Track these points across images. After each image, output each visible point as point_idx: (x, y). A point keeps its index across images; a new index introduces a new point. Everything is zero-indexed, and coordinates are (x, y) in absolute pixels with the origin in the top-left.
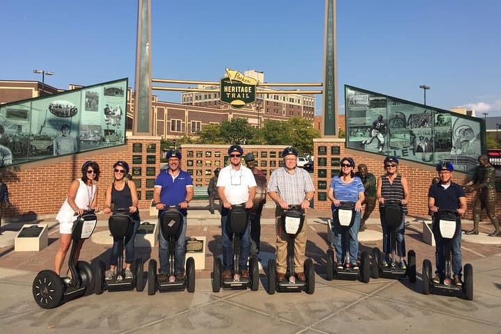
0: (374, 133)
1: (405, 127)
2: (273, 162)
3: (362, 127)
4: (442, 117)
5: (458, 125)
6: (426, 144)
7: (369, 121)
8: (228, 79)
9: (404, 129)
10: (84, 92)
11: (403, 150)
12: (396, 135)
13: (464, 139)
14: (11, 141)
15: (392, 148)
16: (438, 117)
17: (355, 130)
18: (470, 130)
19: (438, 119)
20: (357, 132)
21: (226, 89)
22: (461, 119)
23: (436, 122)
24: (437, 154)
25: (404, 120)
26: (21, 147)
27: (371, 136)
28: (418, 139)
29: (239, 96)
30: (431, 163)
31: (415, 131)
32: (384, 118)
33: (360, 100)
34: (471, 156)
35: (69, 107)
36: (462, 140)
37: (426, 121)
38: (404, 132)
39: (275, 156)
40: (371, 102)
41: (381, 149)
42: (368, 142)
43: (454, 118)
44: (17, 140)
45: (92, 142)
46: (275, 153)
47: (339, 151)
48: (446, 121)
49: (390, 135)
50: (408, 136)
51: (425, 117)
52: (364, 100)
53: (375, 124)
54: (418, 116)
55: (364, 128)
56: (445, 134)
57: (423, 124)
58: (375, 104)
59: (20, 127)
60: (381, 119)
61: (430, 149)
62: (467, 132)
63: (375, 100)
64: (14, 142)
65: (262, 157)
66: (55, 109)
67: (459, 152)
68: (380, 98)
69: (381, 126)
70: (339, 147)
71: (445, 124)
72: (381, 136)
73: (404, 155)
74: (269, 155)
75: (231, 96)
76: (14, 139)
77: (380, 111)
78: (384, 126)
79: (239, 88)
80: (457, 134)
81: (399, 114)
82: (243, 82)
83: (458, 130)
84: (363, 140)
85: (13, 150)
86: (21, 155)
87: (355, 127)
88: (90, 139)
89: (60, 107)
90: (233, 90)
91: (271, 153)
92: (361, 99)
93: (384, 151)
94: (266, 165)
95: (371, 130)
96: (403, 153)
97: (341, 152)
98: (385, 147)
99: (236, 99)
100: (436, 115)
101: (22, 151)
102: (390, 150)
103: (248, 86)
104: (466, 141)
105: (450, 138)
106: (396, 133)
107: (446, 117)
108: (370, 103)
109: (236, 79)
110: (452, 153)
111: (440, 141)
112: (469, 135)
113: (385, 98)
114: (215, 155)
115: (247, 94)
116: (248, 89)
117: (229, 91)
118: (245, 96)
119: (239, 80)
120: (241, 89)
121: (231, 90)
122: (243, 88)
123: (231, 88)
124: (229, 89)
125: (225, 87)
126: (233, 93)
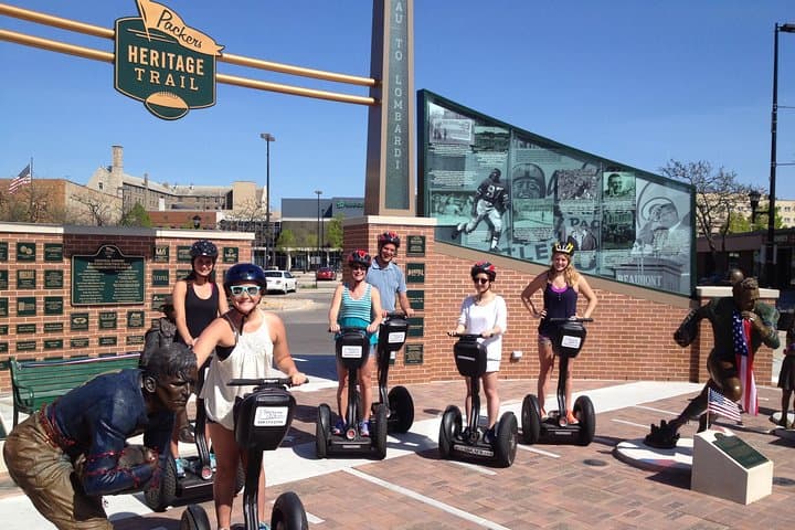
0: (481, 207)
1: (542, 196)
3: (457, 194)
4: (618, 179)
5: (648, 196)
6: (585, 233)
7: (470, 179)
8: (140, 24)
9: (542, 202)
11: (537, 247)
12: (527, 214)
13: (659, 225)
15: (517, 241)
16: (610, 179)
17: (444, 199)
18: (671, 207)
19: (610, 183)
20: (447, 203)
21: (132, 53)
22: (654, 186)
23: (606, 188)
24: (605, 254)
25: (541, 181)
27: (474, 214)
28: (566, 223)
29: (170, 80)
30: (593, 272)
31: (564, 207)
32: (503, 177)
33: (453, 131)
34: (672, 258)
36: (655, 225)
37: (585, 186)
38: (543, 208)
40: (478, 137)
41: (494, 243)
42: (470, 226)
43: (640, 183)
47: (423, 246)
48: (624, 187)
49: (515, 213)
50: (549, 216)
51: (584, 178)
52: (462, 131)
53: (484, 187)
54: (571, 174)
55: (461, 194)
56: (621, 215)
57: (580, 192)
58: (485, 143)
60: (495, 177)
61: (591, 245)
62: (664, 210)
63: (486, 134)
65: (180, 260)
67: (648, 249)
68: (497, 130)
69: (496, 192)
70: (423, 238)
71: (623, 194)
72: (495, 215)
73: (539, 258)
75: (146, 76)
77: (493, 159)
78: (503, 192)
79: (171, 56)
80: (646, 213)
81: (531, 168)
82: (182, 42)
83: (648, 207)
84: (459, 222)
87: (442, 193)
90: (154, 59)
92: (458, 128)
93: (500, 248)
95: (476, 201)
96: (538, 252)
97: (427, 250)
98: (503, 238)
99: (161, 88)
100: (607, 175)
102: (513, 246)
103: (196, 55)
104: (663, 229)
105: (631, 222)
106: (526, 208)
107: (624, 180)
108: (476, 139)
109: (161, 28)
110: (635, 251)
111: (613, 227)
112: (669, 217)
113: (506, 132)
114: (47, 254)
115: (192, 79)
116: (195, 65)
117: (142, 62)
118: (187, 83)
119: (171, 34)
120: (175, 60)
121: (148, 59)
122: (180, 58)
123: (148, 54)
124: (143, 56)
125: (130, 47)
126: (154, 68)
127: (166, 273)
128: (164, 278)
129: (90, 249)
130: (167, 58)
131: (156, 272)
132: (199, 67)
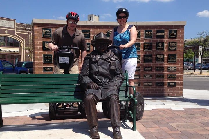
2: (160, 45)
127: (139, 44)
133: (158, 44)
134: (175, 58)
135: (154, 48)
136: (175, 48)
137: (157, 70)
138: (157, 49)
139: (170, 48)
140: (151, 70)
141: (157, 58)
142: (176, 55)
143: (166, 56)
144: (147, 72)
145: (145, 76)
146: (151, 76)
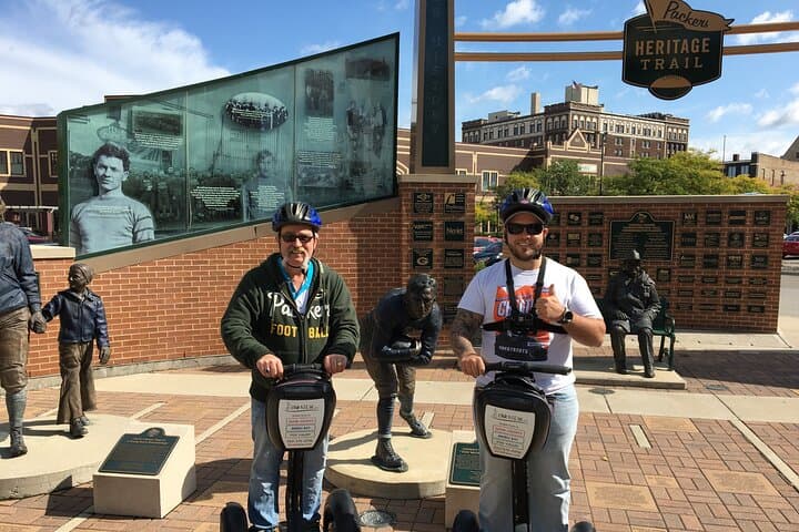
2: (736, 237)
8: (647, 21)
10: (301, 69)
14: (150, 188)
21: (639, 48)
26: (172, 202)
29: (674, 65)
35: (271, 107)
39: (742, 223)
44: (162, 185)
45: (323, 192)
46: (743, 213)
59: (167, 155)
64: (155, 191)
65: (708, 223)
66: (240, 111)
74: (726, 217)
75: (651, 65)
76: (155, 184)
79: (676, 42)
82: (688, 27)
85: (155, 210)
86: (172, 220)
88: (320, 184)
89: (251, 108)
91: (733, 213)
94: (717, 243)
99: (666, 72)
101: (174, 211)
103: (701, 35)
109: (668, 19)
114: (591, 220)
115: (697, 58)
116: (700, 44)
117: (648, 53)
118: (692, 63)
119: (678, 21)
120: (680, 45)
121: (653, 50)
122: (685, 41)
123: (654, 45)
124: (648, 47)
125: (637, 43)
126: (660, 56)
127: (693, 235)
128: (692, 240)
129: (626, 216)
130: (672, 44)
131: (685, 235)
132: (704, 45)
133: (731, 236)
134: (766, 262)
135: (724, 243)
136: (765, 243)
137: (727, 282)
138: (729, 246)
139: (756, 244)
140: (716, 282)
141: (728, 260)
142: (766, 257)
143: (747, 257)
144: (708, 286)
145: (703, 292)
146: (715, 293)
